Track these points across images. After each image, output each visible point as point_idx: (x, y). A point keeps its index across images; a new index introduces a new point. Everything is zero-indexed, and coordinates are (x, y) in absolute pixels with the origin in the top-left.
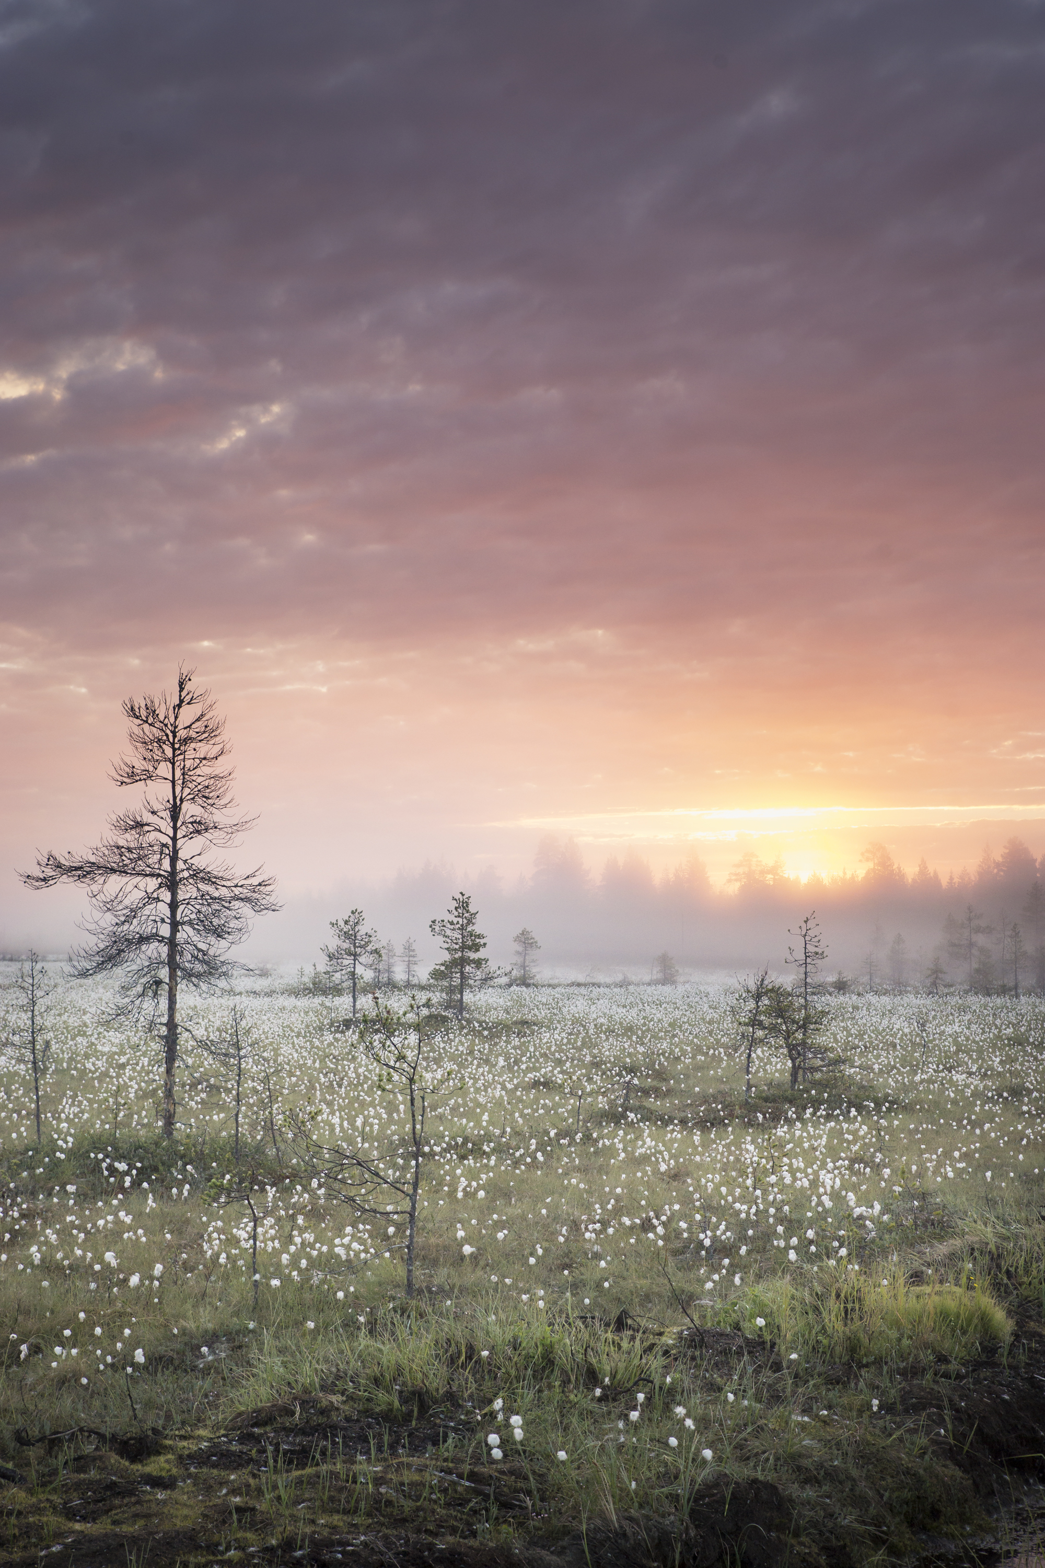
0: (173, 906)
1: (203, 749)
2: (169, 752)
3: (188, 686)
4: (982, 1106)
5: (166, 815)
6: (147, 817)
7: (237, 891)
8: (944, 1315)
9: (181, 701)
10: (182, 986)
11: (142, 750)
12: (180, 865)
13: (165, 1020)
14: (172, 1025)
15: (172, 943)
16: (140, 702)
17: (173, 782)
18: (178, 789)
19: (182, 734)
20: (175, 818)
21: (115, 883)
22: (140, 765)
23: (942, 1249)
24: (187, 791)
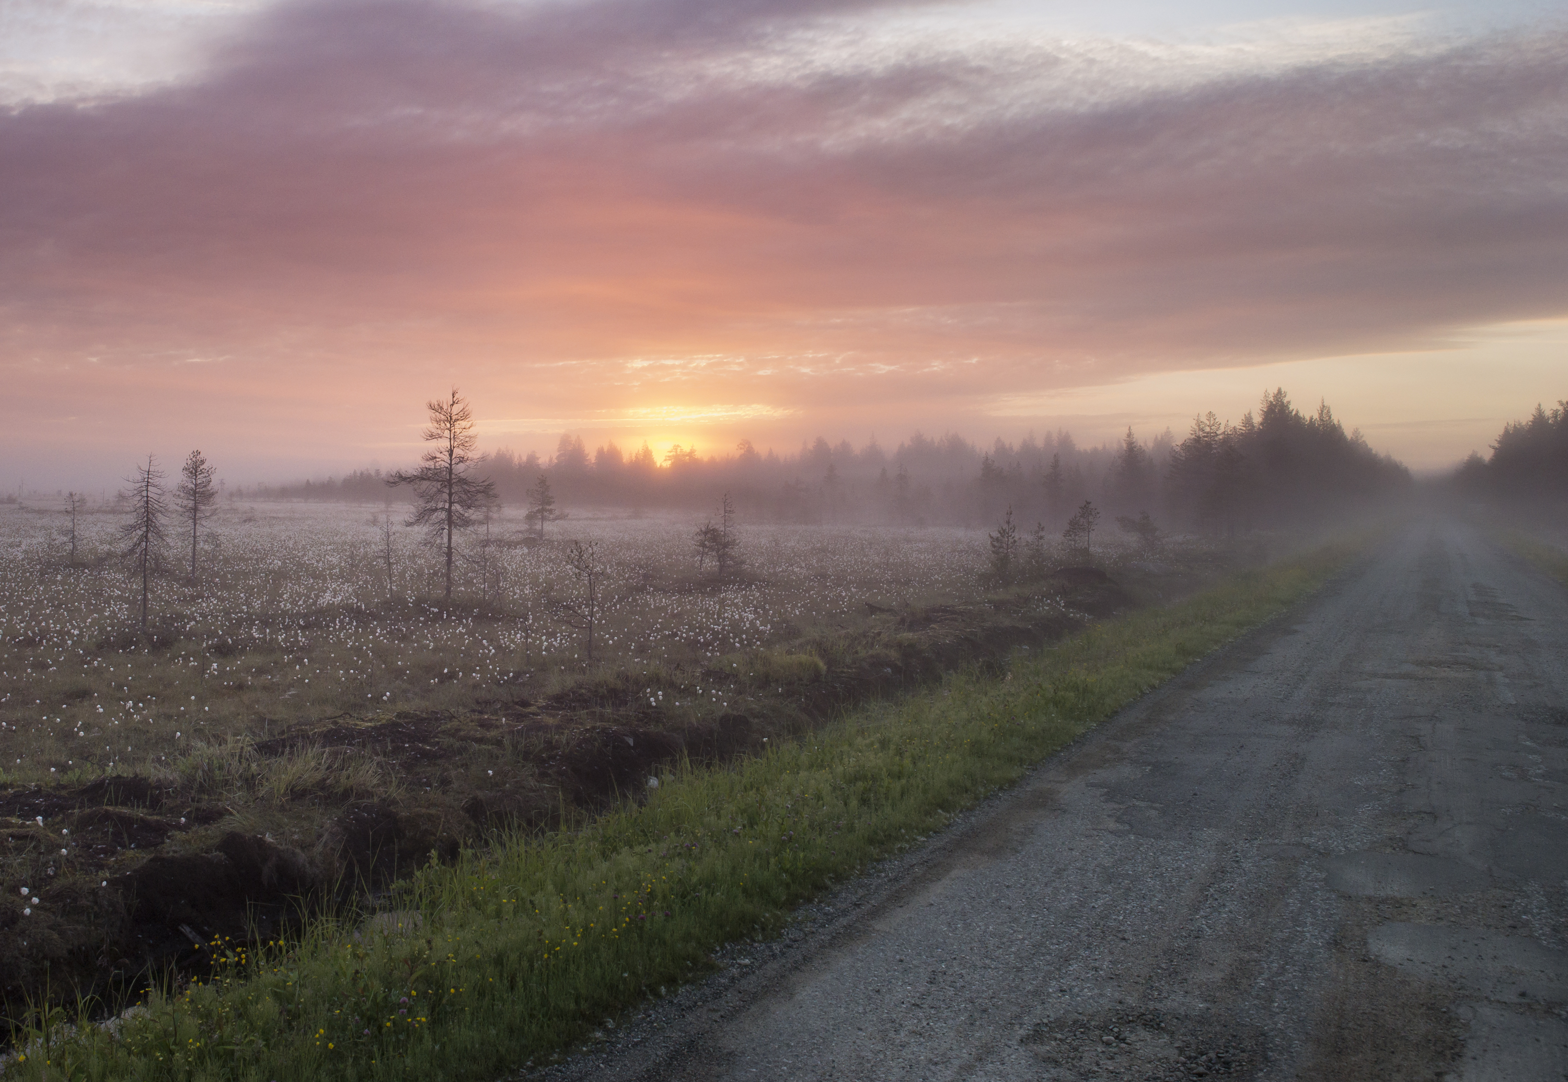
0: (450, 495)
1: (463, 424)
2: (448, 425)
3: (457, 396)
4: (809, 583)
5: (447, 454)
6: (438, 455)
7: (478, 488)
8: (801, 664)
9: (454, 402)
10: (454, 531)
11: (436, 425)
12: (453, 476)
13: (446, 545)
14: (449, 547)
15: (449, 511)
16: (434, 402)
17: (450, 439)
18: (452, 442)
19: (454, 418)
20: (451, 455)
21: (425, 484)
22: (435, 431)
23: (797, 642)
24: (456, 443)
